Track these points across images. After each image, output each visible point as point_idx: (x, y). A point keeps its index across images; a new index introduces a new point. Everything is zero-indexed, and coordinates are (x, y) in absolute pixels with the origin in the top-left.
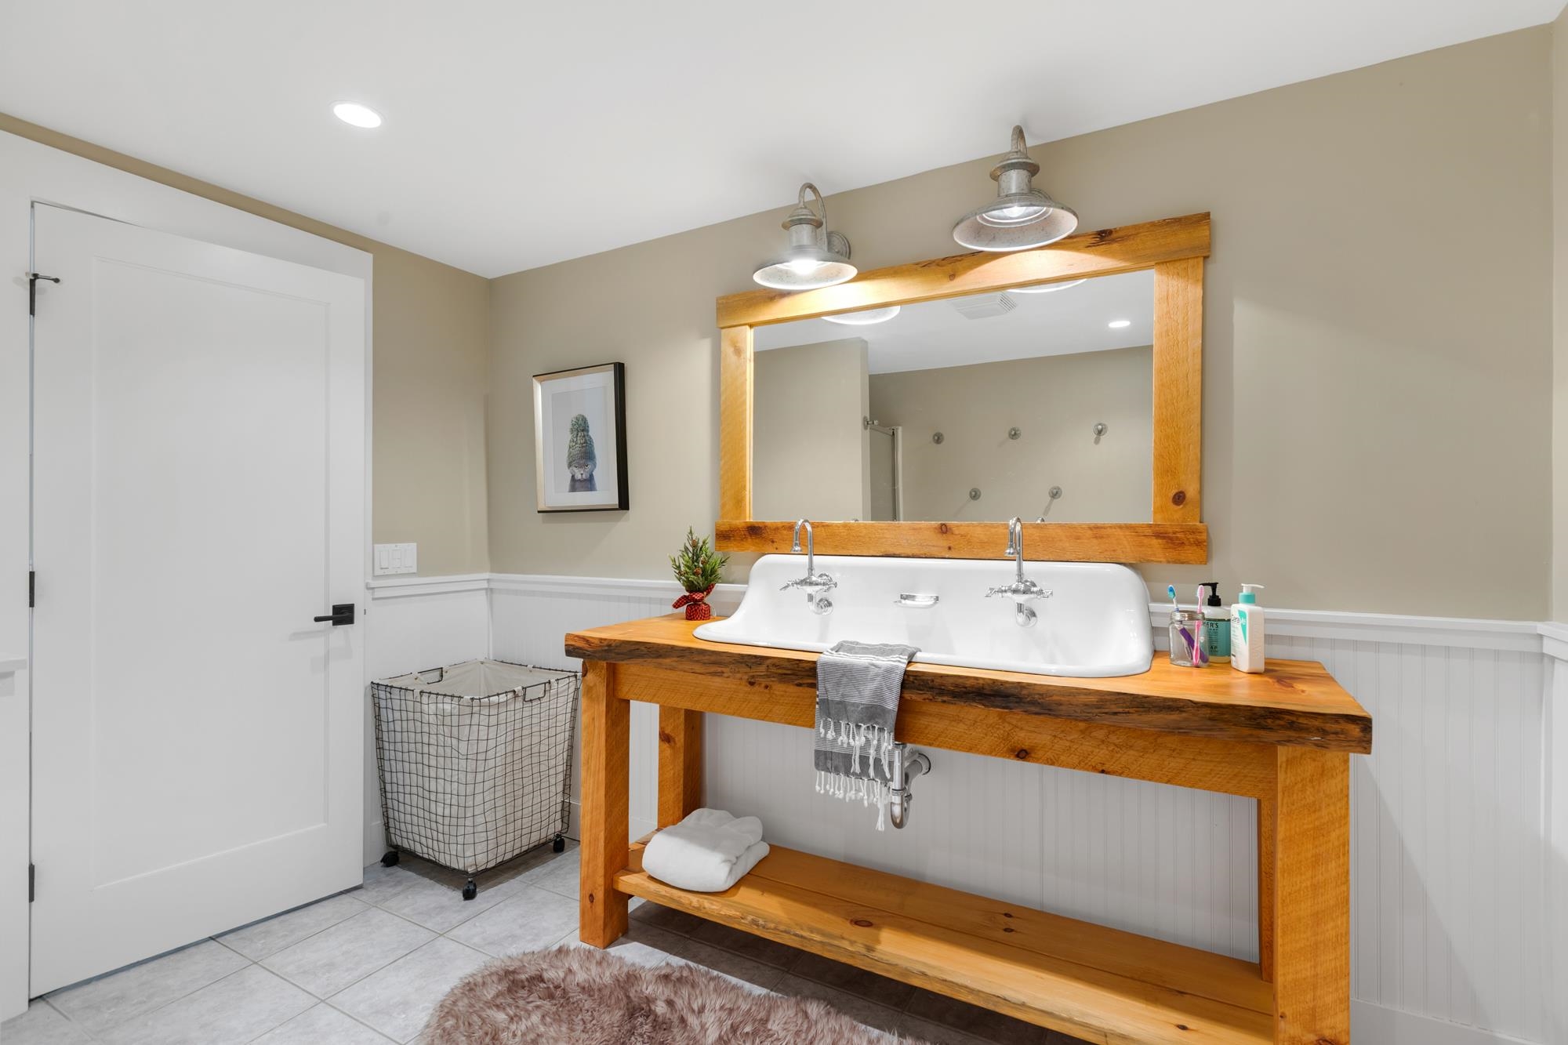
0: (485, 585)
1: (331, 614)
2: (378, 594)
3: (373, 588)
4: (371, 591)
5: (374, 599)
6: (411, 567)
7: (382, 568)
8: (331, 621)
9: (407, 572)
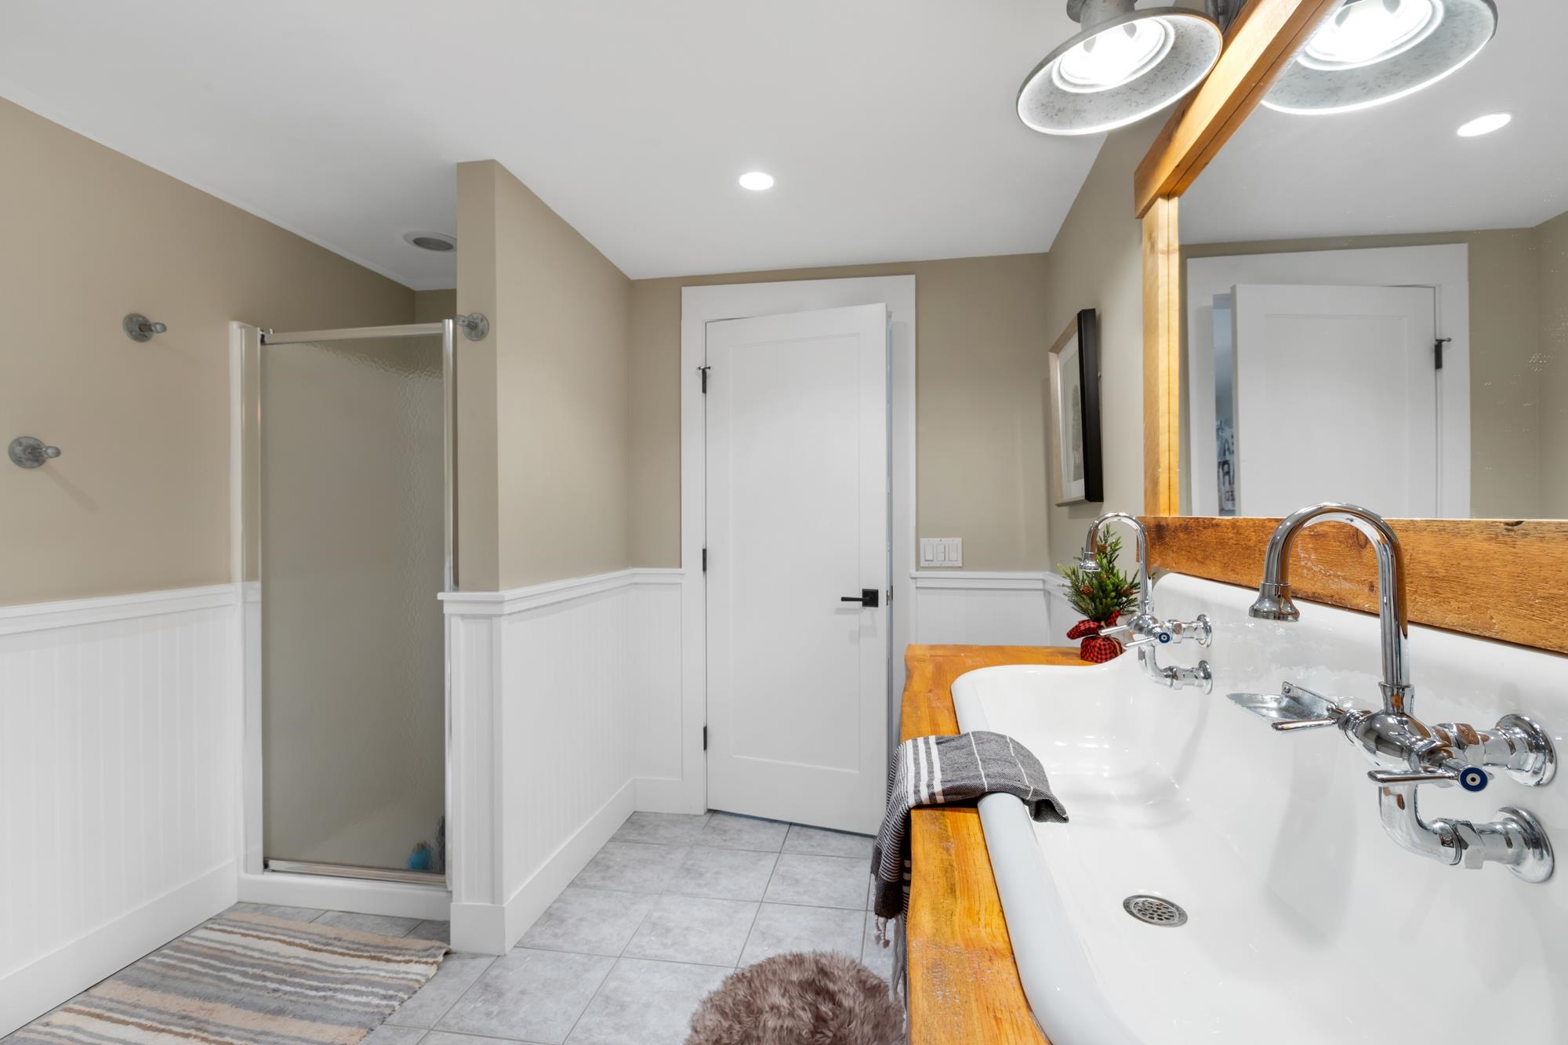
0: (1040, 585)
1: (861, 597)
2: (921, 584)
3: (916, 578)
4: (914, 580)
5: (917, 588)
6: (956, 561)
7: (926, 561)
8: (861, 602)
9: (951, 565)
